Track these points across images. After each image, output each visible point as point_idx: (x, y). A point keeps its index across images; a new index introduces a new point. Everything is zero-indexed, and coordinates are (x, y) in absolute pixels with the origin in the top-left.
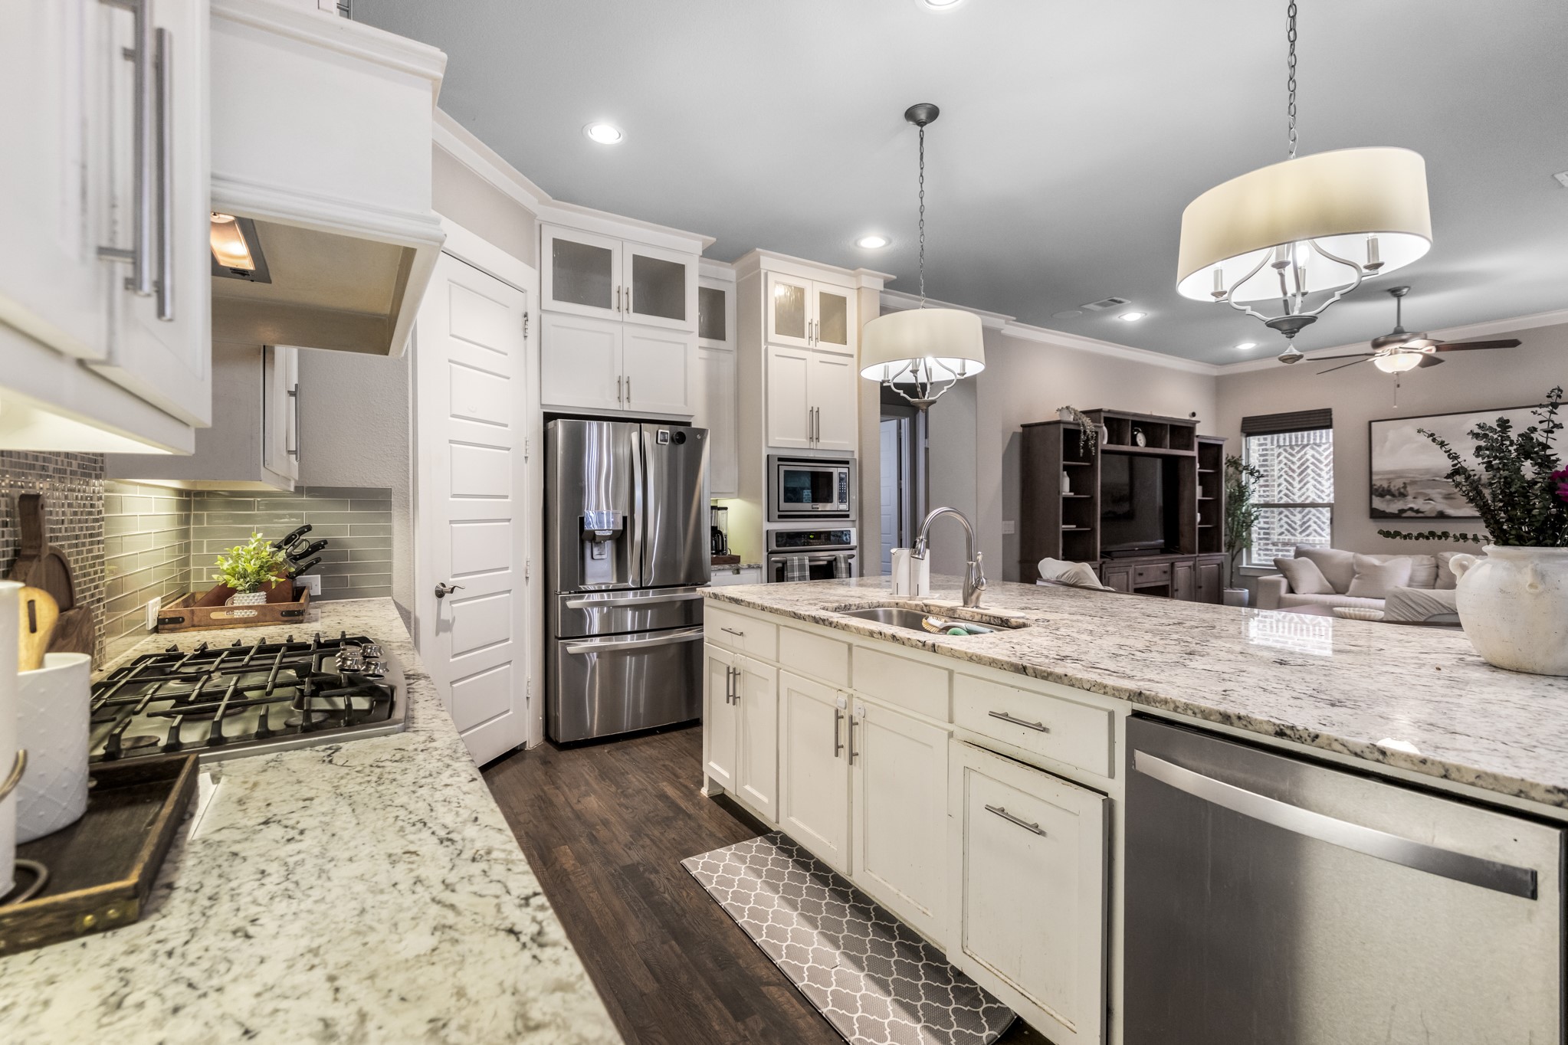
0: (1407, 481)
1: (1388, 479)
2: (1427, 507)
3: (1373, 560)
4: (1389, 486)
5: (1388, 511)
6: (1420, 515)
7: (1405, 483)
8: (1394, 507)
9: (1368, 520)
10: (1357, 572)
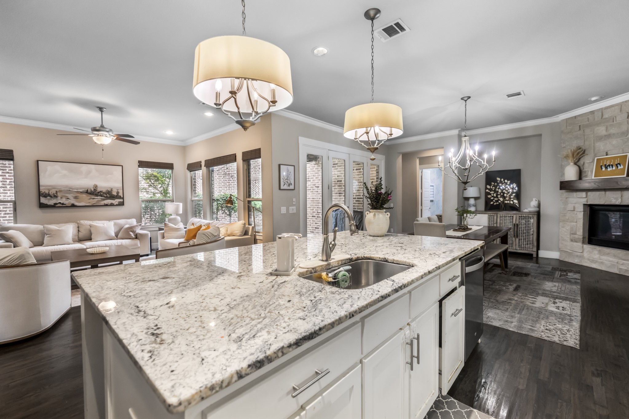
0: (58, 190)
1: (48, 189)
2: (67, 202)
3: (53, 227)
4: (49, 192)
5: (48, 204)
6: (64, 205)
7: (56, 191)
8: (52, 202)
9: (39, 208)
10: (46, 234)
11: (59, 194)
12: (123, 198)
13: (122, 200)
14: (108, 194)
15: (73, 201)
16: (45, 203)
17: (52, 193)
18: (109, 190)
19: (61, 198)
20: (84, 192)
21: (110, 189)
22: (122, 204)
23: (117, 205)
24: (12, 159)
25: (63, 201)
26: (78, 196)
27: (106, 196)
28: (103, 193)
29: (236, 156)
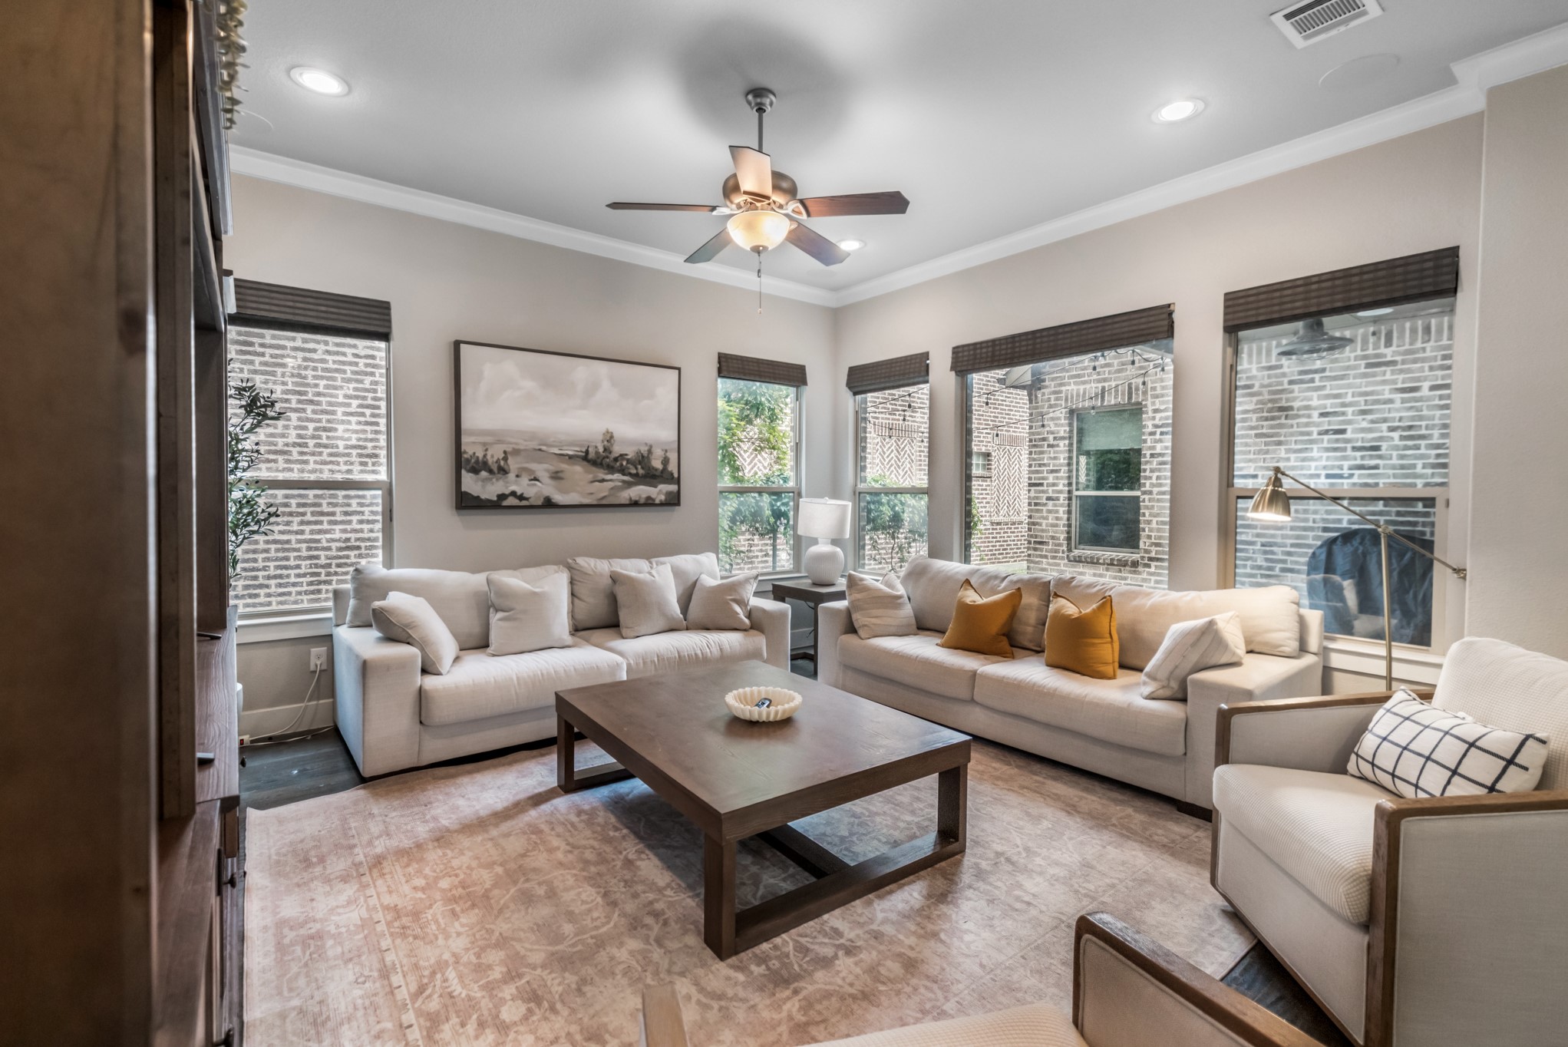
0: (509, 450)
1: (484, 444)
2: (533, 492)
3: (510, 580)
4: (485, 456)
5: (483, 497)
6: (524, 503)
7: (505, 453)
8: (492, 490)
9: (454, 511)
10: (493, 605)
11: (513, 464)
12: (678, 482)
13: (673, 488)
14: (639, 467)
15: (546, 488)
16: (476, 495)
17: (492, 456)
18: (644, 450)
19: (517, 476)
20: (577, 456)
21: (646, 448)
22: (673, 501)
23: (662, 504)
24: (385, 337)
25: (522, 486)
26: (562, 471)
27: (634, 471)
28: (628, 461)
29: (1171, 314)
